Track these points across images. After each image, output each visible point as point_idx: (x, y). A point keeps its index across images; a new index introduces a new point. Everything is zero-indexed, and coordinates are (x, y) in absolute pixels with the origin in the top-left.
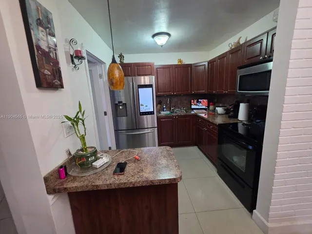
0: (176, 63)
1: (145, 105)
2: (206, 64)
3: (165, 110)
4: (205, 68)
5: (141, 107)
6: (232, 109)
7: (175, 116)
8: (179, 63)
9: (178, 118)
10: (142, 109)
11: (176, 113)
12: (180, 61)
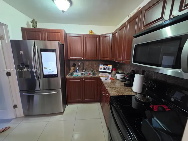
0: (88, 33)
1: (48, 69)
2: (111, 35)
3: (78, 71)
4: (109, 38)
5: (44, 70)
6: (128, 78)
7: (83, 78)
8: (90, 34)
9: (85, 80)
10: (46, 72)
11: (84, 75)
12: (91, 32)
